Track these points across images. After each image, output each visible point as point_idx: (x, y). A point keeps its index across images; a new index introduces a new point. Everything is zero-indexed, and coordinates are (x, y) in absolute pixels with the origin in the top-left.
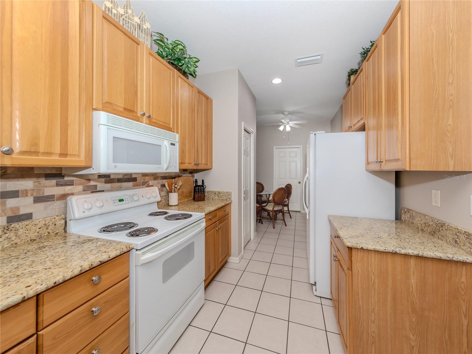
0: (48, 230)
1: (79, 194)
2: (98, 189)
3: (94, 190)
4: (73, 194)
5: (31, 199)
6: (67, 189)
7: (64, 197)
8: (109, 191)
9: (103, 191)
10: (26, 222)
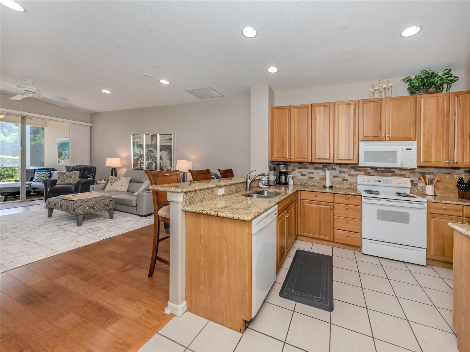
0: (352, 186)
1: (363, 175)
2: (371, 174)
3: (369, 174)
4: (360, 175)
5: (347, 175)
6: (358, 172)
7: (357, 175)
8: (376, 176)
9: (373, 175)
10: (346, 182)
